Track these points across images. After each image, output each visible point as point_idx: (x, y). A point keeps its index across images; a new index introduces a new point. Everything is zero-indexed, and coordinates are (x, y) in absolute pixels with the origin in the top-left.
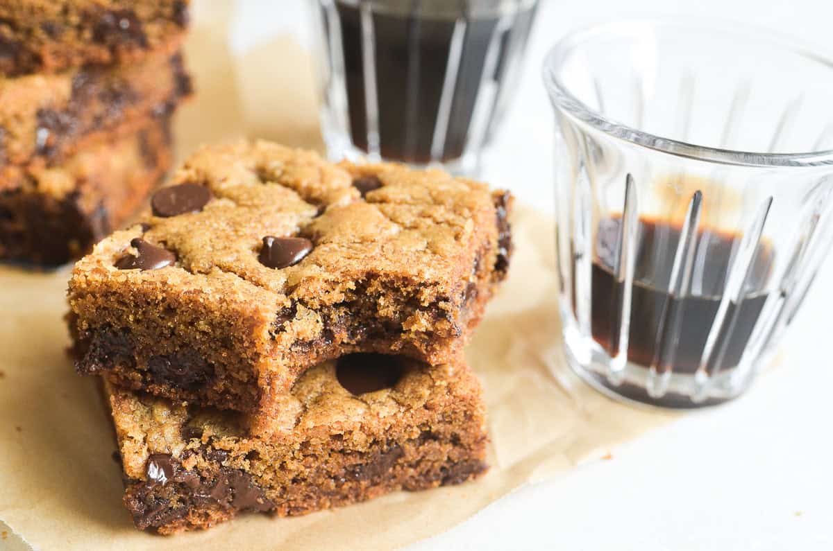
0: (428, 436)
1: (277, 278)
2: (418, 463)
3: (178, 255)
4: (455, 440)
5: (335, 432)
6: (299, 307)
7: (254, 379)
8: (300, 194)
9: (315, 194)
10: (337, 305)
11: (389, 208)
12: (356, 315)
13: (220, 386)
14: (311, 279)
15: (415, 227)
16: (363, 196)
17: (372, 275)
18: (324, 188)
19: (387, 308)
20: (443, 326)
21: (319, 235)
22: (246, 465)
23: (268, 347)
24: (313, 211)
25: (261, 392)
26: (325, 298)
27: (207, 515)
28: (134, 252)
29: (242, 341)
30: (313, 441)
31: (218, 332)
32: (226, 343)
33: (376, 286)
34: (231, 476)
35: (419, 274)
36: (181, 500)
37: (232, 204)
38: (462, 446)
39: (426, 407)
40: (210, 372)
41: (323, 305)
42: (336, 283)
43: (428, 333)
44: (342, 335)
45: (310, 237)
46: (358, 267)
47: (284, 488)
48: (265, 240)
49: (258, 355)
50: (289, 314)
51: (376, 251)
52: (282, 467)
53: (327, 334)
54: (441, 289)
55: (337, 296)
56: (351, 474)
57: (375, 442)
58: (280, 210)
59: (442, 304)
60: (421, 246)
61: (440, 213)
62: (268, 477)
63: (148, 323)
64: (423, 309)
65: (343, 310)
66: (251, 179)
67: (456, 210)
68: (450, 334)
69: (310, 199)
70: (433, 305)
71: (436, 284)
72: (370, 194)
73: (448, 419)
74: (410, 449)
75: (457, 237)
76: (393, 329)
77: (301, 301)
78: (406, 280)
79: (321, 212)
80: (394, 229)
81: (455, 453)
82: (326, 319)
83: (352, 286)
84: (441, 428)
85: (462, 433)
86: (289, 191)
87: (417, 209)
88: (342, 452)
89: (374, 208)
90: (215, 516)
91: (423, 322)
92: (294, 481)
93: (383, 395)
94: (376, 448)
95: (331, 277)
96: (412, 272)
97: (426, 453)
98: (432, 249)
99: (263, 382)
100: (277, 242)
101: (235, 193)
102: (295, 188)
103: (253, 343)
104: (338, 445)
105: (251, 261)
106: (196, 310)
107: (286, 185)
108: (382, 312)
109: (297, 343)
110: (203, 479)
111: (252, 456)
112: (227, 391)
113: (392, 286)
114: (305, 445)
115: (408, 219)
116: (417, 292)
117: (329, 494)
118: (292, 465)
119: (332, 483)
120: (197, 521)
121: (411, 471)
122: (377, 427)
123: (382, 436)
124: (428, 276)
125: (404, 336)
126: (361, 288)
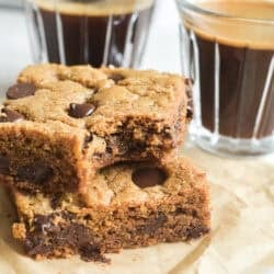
0: (180, 211)
1: (81, 123)
2: (174, 226)
3: (26, 116)
4: (194, 214)
5: (131, 206)
6: (94, 136)
7: (75, 174)
8: (83, 84)
9: (91, 84)
10: (112, 135)
11: (131, 87)
12: (122, 140)
13: (56, 180)
14: (98, 122)
15: (146, 95)
16: (116, 83)
17: (129, 118)
18: (95, 81)
19: (139, 135)
20: (168, 142)
21: (97, 102)
22: (85, 222)
23: (82, 156)
24: (92, 92)
25: (79, 180)
26: (107, 131)
27: (63, 250)
28: (4, 114)
29: (67, 154)
30: (120, 210)
31: (55, 150)
32: (59, 155)
33: (132, 123)
34: (77, 229)
35: (154, 115)
36: (50, 241)
37: (49, 91)
38: (198, 217)
39: (179, 194)
40: (50, 173)
41: (106, 135)
42: (112, 123)
43: (160, 147)
44: (116, 151)
45: (93, 103)
46: (122, 114)
47: (104, 237)
48: (71, 105)
49: (76, 160)
50: (89, 140)
51: (129, 106)
52: (103, 224)
53: (109, 150)
54: (165, 123)
55: (113, 130)
56: (140, 230)
57: (153, 213)
58: (75, 92)
59: (167, 131)
60: (152, 103)
61: (158, 88)
62: (96, 229)
63: (16, 149)
64: (157, 134)
65: (115, 137)
66: (55, 80)
67: (166, 86)
68: (172, 147)
69: (88, 86)
70: (163, 131)
71: (163, 120)
72: (120, 82)
73: (191, 201)
74: (171, 218)
75: (169, 98)
76: (142, 146)
77: (95, 133)
78: (148, 120)
79: (95, 92)
80: (136, 97)
81: (195, 221)
82: (108, 142)
83: (120, 123)
84: (187, 206)
85: (198, 210)
86: (77, 84)
87: (145, 87)
88: (135, 218)
89: (124, 88)
90: (68, 250)
91: (157, 141)
92: (110, 233)
93: (157, 188)
94: (153, 216)
95: (109, 120)
96: (150, 114)
97: (179, 220)
98: (158, 104)
99: (80, 175)
100: (77, 106)
101: (50, 85)
102: (80, 82)
103: (73, 154)
104: (133, 214)
105: (65, 115)
106: (42, 139)
107: (75, 81)
108: (136, 136)
109: (95, 154)
110: (62, 229)
111: (88, 217)
112: (60, 182)
113: (140, 123)
114: (115, 212)
115: (143, 92)
116: (153, 125)
117: (127, 241)
118: (109, 224)
119: (129, 236)
120: (58, 253)
121: (171, 231)
122: (153, 204)
123: (156, 210)
124: (159, 116)
125: (148, 149)
126: (125, 125)
